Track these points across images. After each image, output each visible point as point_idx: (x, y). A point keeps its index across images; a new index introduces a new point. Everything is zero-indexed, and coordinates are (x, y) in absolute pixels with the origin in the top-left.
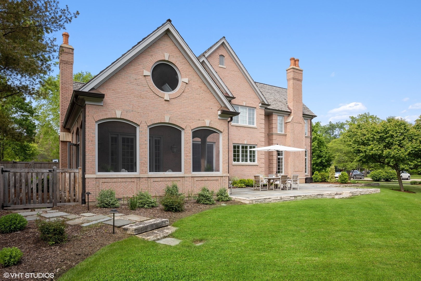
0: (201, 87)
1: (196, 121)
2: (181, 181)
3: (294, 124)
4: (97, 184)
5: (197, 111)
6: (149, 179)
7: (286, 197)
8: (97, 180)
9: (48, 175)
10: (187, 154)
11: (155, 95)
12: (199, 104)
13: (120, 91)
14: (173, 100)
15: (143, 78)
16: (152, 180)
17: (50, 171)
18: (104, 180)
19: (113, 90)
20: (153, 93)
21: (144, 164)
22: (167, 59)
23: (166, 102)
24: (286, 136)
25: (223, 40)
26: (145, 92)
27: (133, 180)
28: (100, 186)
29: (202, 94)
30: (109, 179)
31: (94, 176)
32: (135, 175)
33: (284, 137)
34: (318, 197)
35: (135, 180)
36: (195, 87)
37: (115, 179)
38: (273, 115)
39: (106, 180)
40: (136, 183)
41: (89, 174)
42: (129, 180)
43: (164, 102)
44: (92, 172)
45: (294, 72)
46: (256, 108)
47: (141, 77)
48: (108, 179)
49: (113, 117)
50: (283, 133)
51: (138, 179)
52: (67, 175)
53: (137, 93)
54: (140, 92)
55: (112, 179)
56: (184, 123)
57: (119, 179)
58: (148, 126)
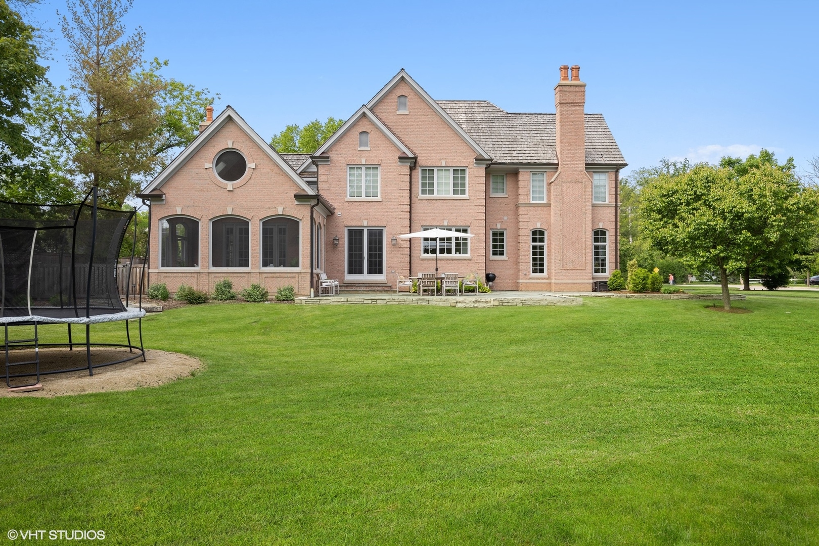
0: (273, 170)
1: (265, 209)
2: (247, 277)
3: (564, 184)
4: (159, 278)
5: (267, 198)
6: (210, 275)
7: (356, 299)
8: (159, 274)
9: (123, 270)
10: (254, 248)
11: (217, 187)
12: (270, 189)
13: (181, 188)
14: (238, 189)
15: (205, 171)
16: (213, 275)
17: (124, 266)
18: (165, 274)
19: (175, 188)
20: (215, 185)
21: (205, 259)
22: (230, 147)
23: (230, 193)
24: (550, 206)
25: (403, 74)
26: (207, 185)
27: (193, 275)
28: (162, 280)
29: (274, 178)
30: (171, 274)
31: (156, 271)
32: (195, 270)
33: (545, 209)
34: (419, 303)
35: (195, 275)
36: (265, 171)
37: (176, 274)
38: (520, 173)
39: (167, 275)
40: (196, 278)
41: (152, 269)
42: (189, 275)
43: (228, 192)
44: (154, 267)
45: (563, 92)
46: (467, 167)
47: (202, 170)
48: (169, 274)
49: (174, 214)
50: (545, 202)
51: (198, 274)
52: (138, 270)
53: (198, 187)
54: (201, 186)
55: (173, 274)
56: (251, 214)
57: (180, 274)
58: (210, 220)
